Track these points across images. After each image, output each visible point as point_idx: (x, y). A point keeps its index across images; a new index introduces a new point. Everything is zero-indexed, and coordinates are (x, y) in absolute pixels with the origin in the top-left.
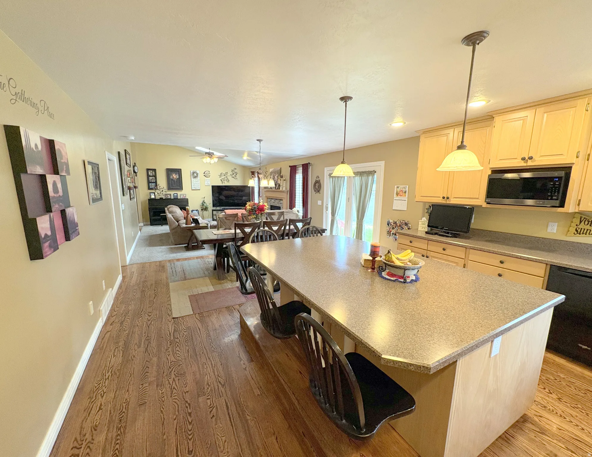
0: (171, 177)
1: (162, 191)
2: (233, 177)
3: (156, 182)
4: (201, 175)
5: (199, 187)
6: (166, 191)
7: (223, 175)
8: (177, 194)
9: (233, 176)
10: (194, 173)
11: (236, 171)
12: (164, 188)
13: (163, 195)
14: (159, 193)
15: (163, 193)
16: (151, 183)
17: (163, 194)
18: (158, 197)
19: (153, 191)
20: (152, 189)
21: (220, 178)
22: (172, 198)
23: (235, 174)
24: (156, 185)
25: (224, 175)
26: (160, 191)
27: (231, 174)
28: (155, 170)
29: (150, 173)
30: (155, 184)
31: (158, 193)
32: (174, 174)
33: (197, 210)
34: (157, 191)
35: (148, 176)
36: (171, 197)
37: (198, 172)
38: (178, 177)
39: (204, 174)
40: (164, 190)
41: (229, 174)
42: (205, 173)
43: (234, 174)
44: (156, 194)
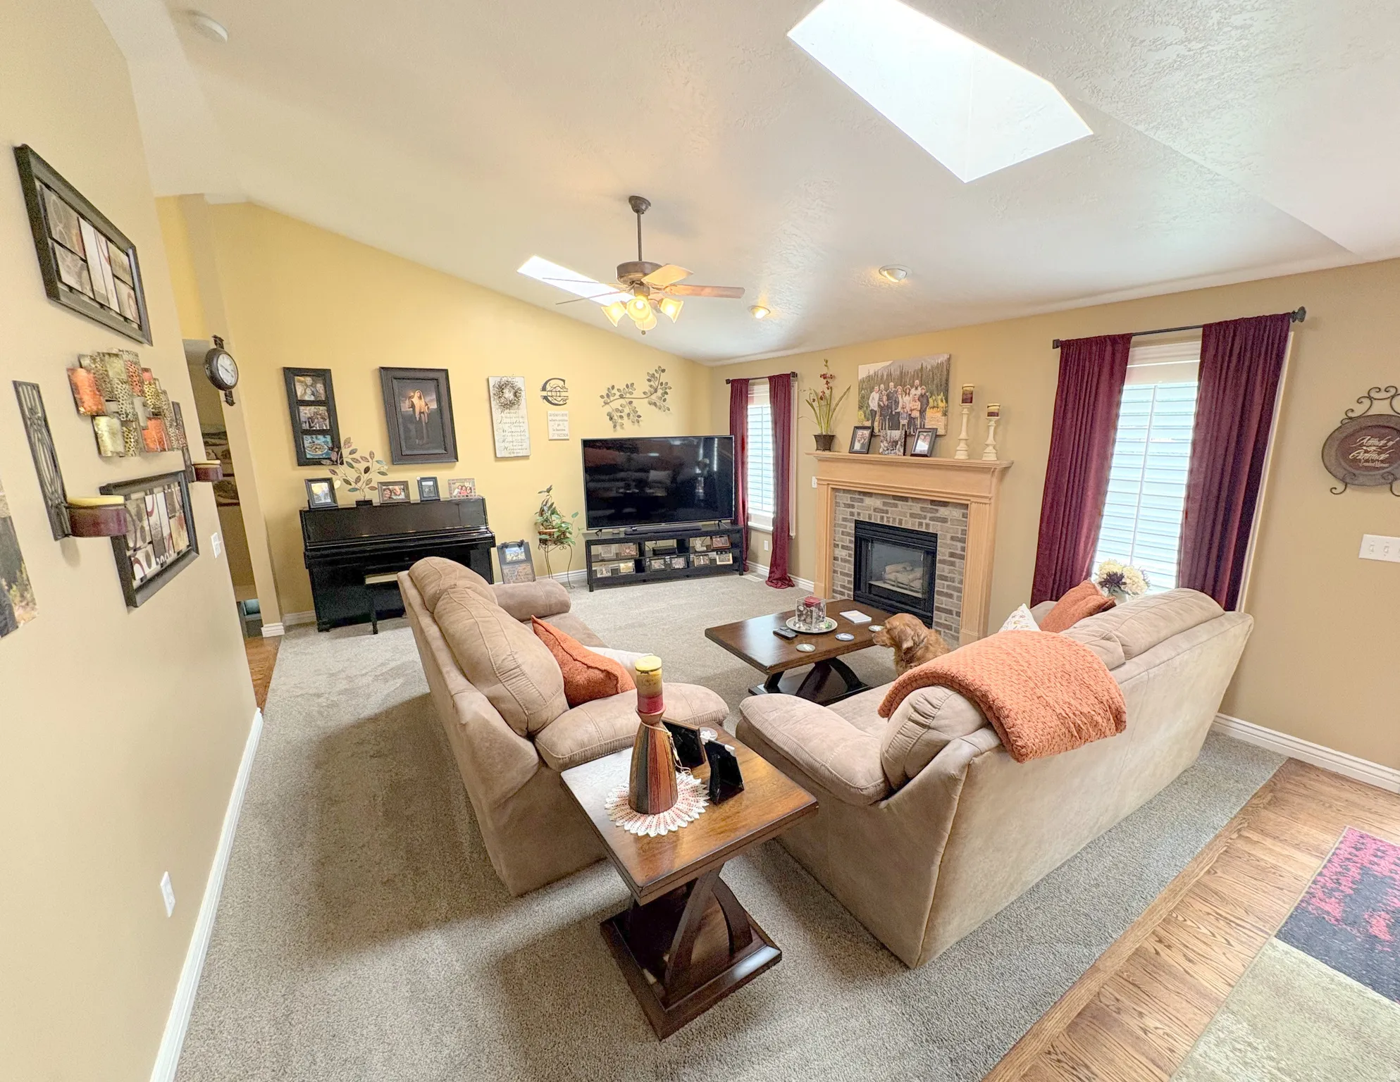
0: (405, 407)
1: (367, 470)
2: (655, 404)
3: (333, 432)
4: (532, 395)
5: (525, 445)
6: (384, 468)
7: (618, 394)
8: (434, 479)
9: (654, 397)
10: (501, 388)
11: (664, 378)
12: (372, 455)
13: (373, 488)
14: (352, 480)
15: (370, 481)
16: (311, 432)
17: (374, 484)
18: (346, 499)
19: (323, 472)
20: (317, 462)
21: (608, 409)
22: (415, 497)
23: (660, 392)
24: (336, 445)
25: (621, 397)
26: (358, 470)
27: (647, 389)
28: (323, 375)
29: (303, 389)
30: (328, 438)
31: (347, 482)
32: (417, 394)
33: (521, 544)
34: (342, 470)
35: (294, 403)
36: (408, 496)
37: (519, 383)
38: (434, 406)
39: (544, 393)
40: (375, 467)
41: (638, 393)
42: (548, 387)
43: (658, 391)
44: (337, 484)
